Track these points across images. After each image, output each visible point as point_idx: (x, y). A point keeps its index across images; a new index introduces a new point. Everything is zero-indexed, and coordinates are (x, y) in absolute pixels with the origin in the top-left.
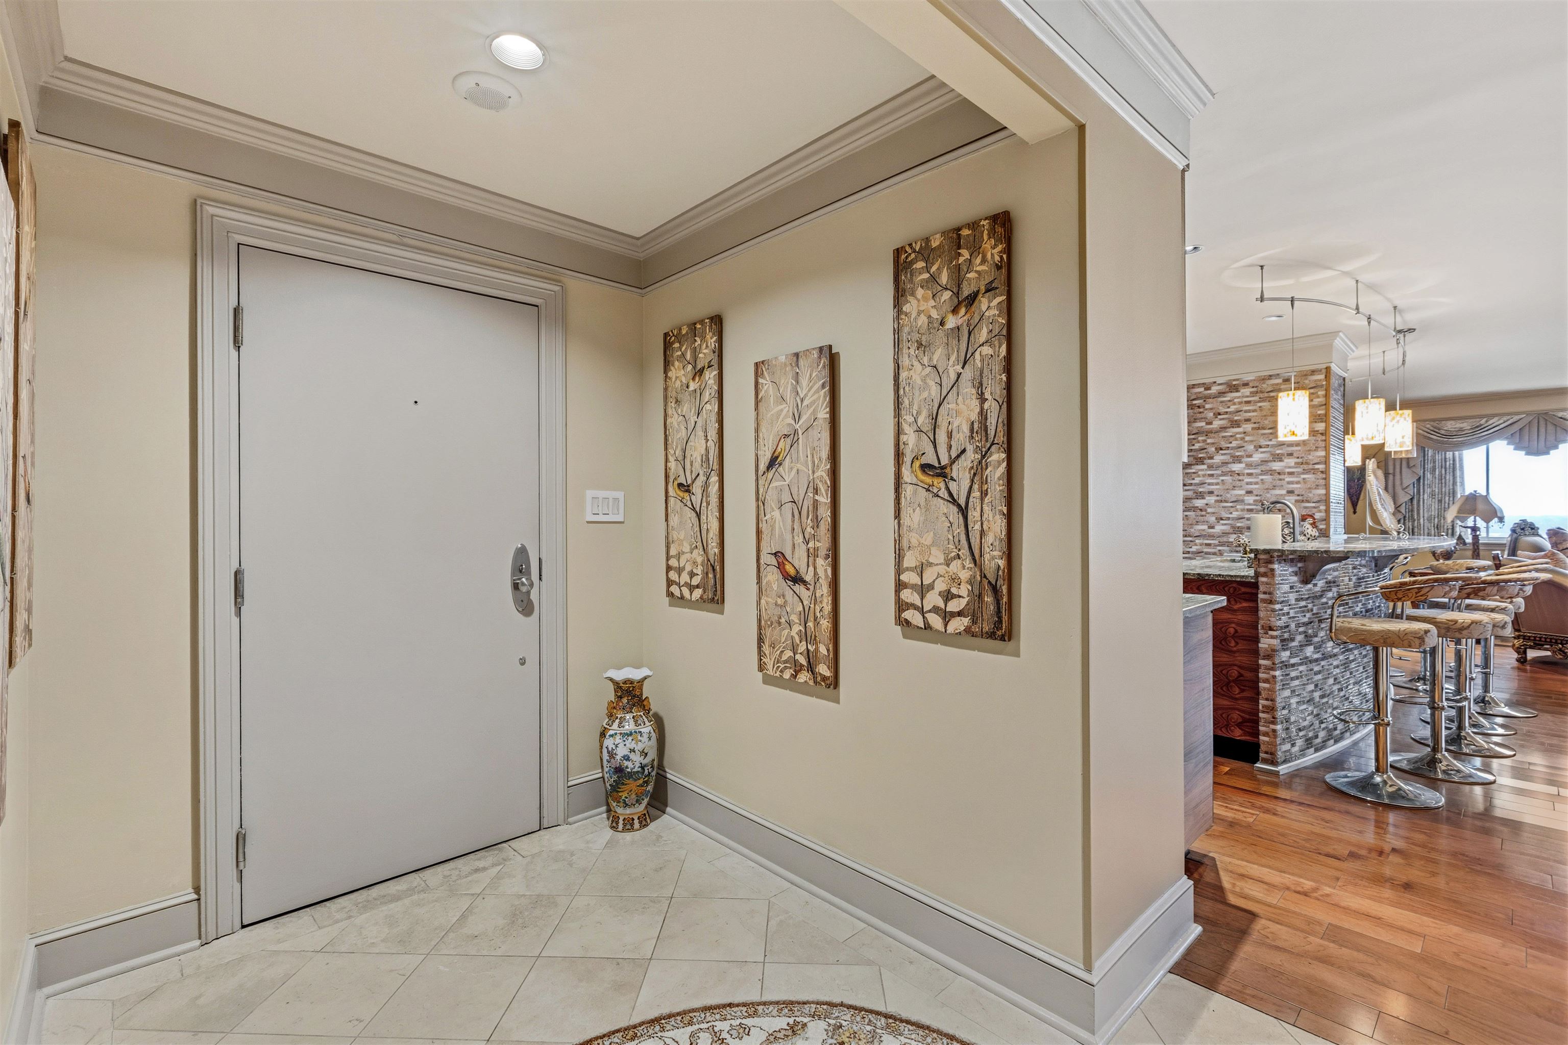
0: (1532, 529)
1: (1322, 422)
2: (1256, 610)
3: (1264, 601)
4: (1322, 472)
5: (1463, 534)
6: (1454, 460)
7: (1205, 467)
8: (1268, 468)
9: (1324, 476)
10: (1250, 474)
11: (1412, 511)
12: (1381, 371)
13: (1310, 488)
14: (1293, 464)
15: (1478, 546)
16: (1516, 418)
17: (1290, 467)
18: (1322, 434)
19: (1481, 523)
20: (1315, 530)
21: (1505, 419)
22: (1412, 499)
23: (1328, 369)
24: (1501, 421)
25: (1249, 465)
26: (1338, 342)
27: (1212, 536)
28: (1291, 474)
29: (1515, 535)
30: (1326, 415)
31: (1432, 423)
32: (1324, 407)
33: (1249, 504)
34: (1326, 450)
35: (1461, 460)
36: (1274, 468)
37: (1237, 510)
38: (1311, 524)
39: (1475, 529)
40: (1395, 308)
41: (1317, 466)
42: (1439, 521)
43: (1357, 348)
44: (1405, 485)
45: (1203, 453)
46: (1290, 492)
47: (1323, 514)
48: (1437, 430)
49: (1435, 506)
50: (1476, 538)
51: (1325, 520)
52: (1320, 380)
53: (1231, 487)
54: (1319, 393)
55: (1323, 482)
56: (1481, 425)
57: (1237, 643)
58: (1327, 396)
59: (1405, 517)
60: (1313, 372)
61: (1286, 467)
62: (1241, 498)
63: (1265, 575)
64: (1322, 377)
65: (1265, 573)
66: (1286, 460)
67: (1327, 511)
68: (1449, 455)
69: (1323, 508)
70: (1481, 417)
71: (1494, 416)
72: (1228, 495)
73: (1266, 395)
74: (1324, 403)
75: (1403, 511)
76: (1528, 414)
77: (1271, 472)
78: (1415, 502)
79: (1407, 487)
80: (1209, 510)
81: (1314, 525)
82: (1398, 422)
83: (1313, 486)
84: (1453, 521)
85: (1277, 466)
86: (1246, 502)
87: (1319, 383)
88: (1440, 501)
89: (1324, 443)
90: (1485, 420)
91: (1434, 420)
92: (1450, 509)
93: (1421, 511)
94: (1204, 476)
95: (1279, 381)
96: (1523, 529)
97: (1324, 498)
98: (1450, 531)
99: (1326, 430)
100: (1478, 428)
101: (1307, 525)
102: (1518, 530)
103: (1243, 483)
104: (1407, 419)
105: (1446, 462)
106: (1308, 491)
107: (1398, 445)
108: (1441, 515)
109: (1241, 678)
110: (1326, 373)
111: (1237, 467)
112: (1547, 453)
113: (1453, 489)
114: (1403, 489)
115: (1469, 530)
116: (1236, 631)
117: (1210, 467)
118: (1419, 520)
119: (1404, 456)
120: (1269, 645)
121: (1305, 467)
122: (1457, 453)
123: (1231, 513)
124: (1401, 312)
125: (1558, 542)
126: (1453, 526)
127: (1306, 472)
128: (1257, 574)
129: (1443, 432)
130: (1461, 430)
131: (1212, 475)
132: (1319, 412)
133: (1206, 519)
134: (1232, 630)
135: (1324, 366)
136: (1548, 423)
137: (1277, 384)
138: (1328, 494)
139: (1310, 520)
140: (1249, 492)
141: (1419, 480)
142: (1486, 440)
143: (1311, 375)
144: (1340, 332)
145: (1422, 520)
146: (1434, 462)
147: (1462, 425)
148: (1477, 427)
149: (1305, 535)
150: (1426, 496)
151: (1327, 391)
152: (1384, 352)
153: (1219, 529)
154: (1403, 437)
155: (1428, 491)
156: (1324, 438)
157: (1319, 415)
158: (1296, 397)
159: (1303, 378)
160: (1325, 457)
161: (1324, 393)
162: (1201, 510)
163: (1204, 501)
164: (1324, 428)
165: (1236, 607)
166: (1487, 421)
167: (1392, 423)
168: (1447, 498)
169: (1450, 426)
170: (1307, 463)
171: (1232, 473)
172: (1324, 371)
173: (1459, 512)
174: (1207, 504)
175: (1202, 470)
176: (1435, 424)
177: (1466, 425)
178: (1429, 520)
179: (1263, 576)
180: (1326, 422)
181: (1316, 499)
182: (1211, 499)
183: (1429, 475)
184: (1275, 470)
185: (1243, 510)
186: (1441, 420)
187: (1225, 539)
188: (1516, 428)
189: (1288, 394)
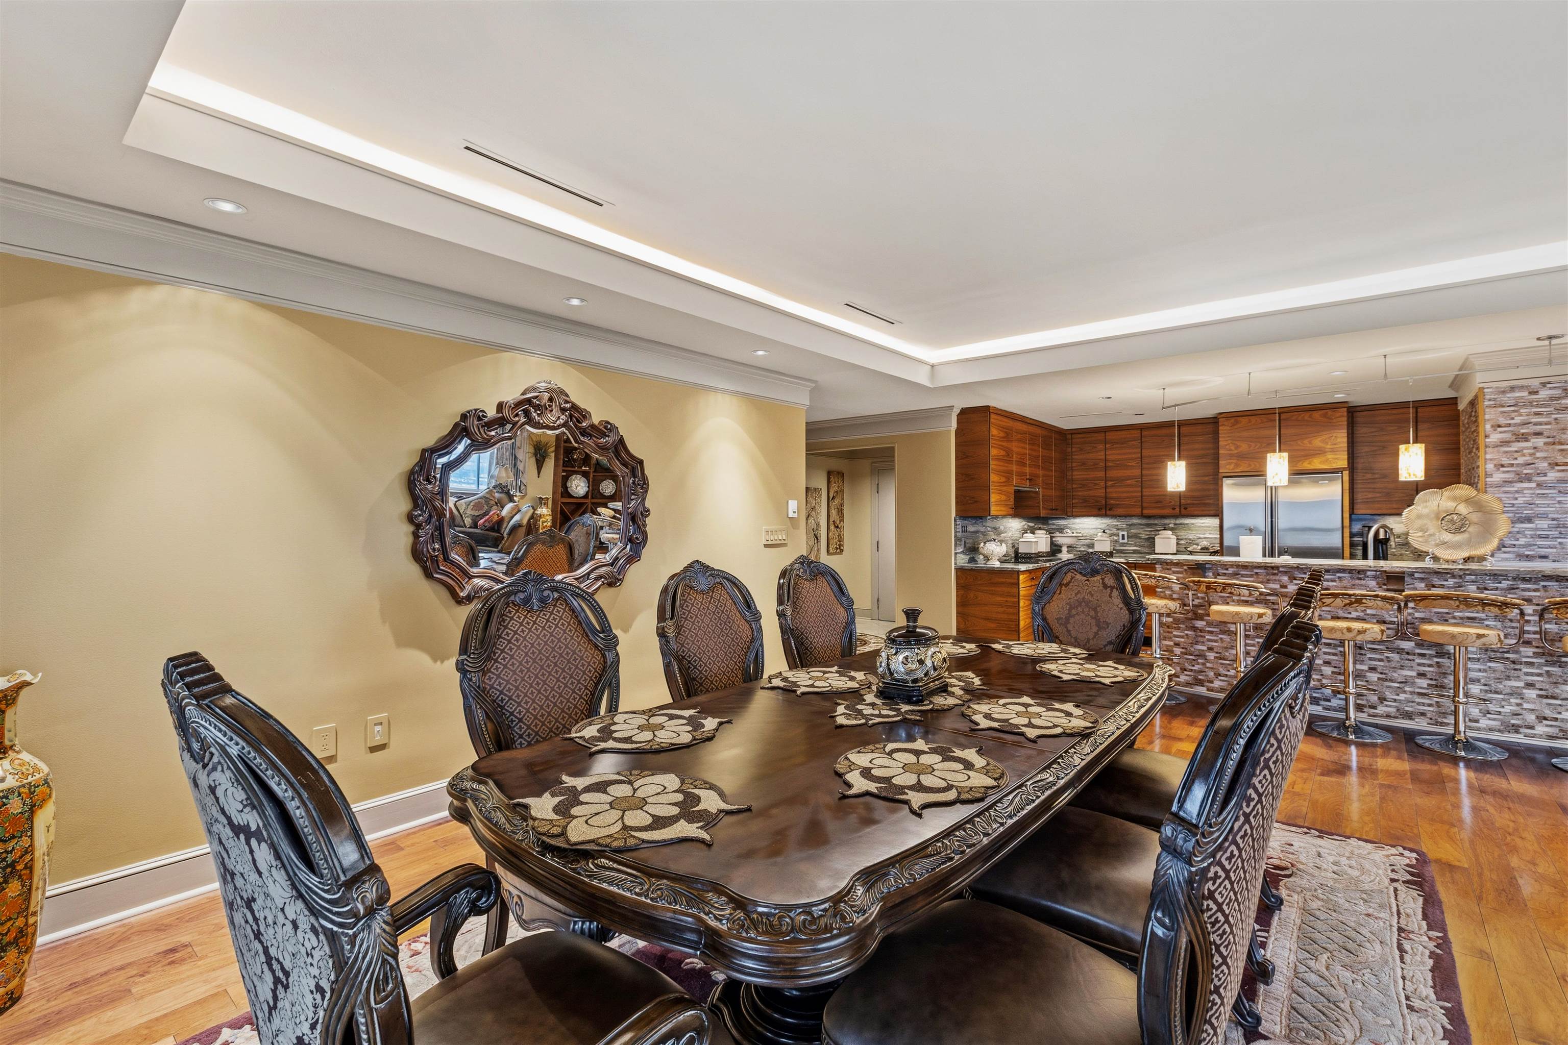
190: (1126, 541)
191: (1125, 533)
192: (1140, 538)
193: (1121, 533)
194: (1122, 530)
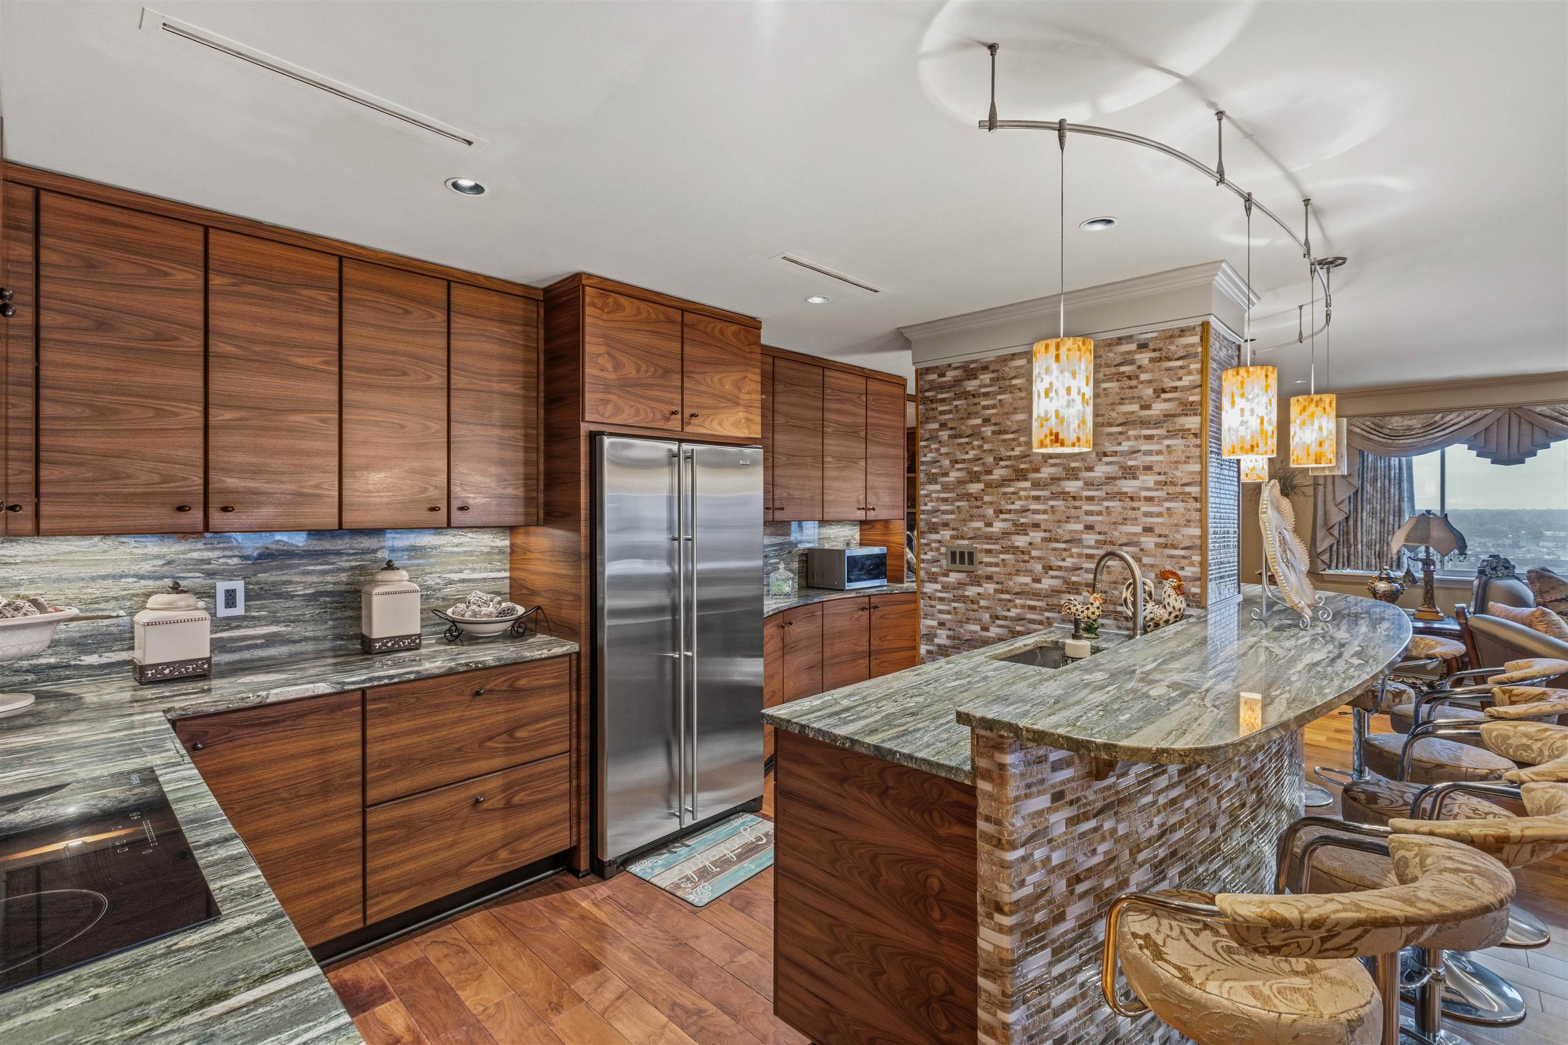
0: (1507, 568)
1: (1195, 414)
2: (972, 853)
3: (988, 838)
4: (1195, 499)
5: (1412, 569)
6: (1400, 468)
7: (1027, 484)
8: (1116, 490)
9: (1198, 505)
10: (1090, 499)
11: (1348, 533)
12: (1297, 338)
13: (1177, 525)
14: (1151, 484)
15: (1432, 586)
16: (1480, 414)
17: (1148, 489)
18: (1195, 435)
19: (1436, 556)
20: (1181, 598)
21: (1467, 414)
22: (1347, 519)
23: (1205, 326)
24: (1462, 418)
25: (1089, 484)
26: (1220, 280)
27: (1036, 595)
28: (1149, 499)
29: (1484, 578)
30: (1201, 403)
31: (1372, 419)
32: (1199, 390)
33: (1089, 547)
34: (1201, 463)
35: (1410, 468)
36: (1124, 490)
37: (1072, 556)
38: (1174, 588)
39: (1427, 562)
40: (1307, 202)
41: (1188, 489)
42: (1381, 548)
43: (1259, 298)
44: (1338, 500)
45: (1025, 463)
46: (1148, 530)
47: (1197, 570)
48: (1378, 429)
49: (1376, 528)
50: (1429, 574)
51: (1200, 579)
52: (1193, 345)
53: (1063, 518)
54: (1192, 366)
55: (1196, 516)
56: (1435, 422)
57: (944, 916)
58: (1203, 371)
59: (1338, 542)
60: (1183, 332)
61: (1142, 489)
62: (1077, 536)
63: (987, 776)
64: (1196, 339)
65: (988, 771)
66: (1141, 478)
67: (1204, 564)
68: (1395, 461)
69: (1197, 558)
70: (1436, 411)
71: (1451, 410)
72: (1060, 531)
73: (1113, 370)
74: (1199, 383)
75: (1336, 534)
76: (1496, 408)
77: (1120, 496)
78: (1351, 522)
79: (1340, 503)
80: (1034, 553)
81: (1179, 590)
82: (1312, 415)
83: (1182, 521)
84: (1399, 552)
85: (1128, 486)
86: (1085, 543)
87: (1192, 350)
88: (1382, 522)
89: (1198, 450)
90: (1439, 416)
91: (1375, 416)
92: (1396, 535)
93: (1359, 534)
94: (1027, 498)
95: (1133, 347)
96: (1494, 569)
97: (1198, 542)
98: (1395, 564)
99: (1201, 429)
100: (1430, 427)
101: (1168, 586)
102: (1488, 570)
103: (1080, 513)
104: (1328, 409)
105: (1390, 470)
106: (1174, 529)
107: (1313, 457)
108: (1384, 541)
109: (950, 998)
110: (1202, 332)
111: (1072, 486)
112: (1522, 462)
113: (1400, 506)
114: (1337, 505)
115: (1420, 564)
116: (942, 889)
117: (1036, 485)
118: (1356, 545)
119: (1327, 473)
120: (996, 946)
121: (1171, 489)
122: (1404, 459)
123: (1064, 560)
124: (1318, 213)
125: (1544, 590)
126: (1399, 558)
127: (1171, 497)
128: (976, 772)
129: (1386, 431)
130: (1410, 428)
131: (1037, 498)
132: (1191, 399)
133: (1028, 566)
134: (934, 883)
135: (1199, 321)
136: (1523, 421)
137: (1129, 352)
138: (1204, 536)
139: (1173, 582)
140: (1089, 528)
141: (1356, 493)
142: (1441, 445)
143: (1180, 336)
144: (1222, 261)
145: (1359, 546)
146: (1376, 470)
147: (1410, 423)
148: (1431, 424)
149: (1165, 607)
150: (1365, 514)
151: (1204, 363)
152: (1301, 307)
153: (1047, 583)
154: (1321, 444)
155: (1368, 507)
156: (1198, 441)
157: (1192, 403)
158: (1063, 351)
159: (1168, 341)
160: (1201, 473)
161: (1198, 366)
162: (1023, 552)
163: (1027, 539)
164: (1198, 426)
165: (943, 832)
166: (1442, 418)
167: (1302, 418)
168: (1391, 518)
169: (1396, 423)
170: (1173, 484)
171: (1064, 495)
172: (1199, 329)
173: (1407, 540)
174: (1031, 544)
175: (1025, 489)
176: (1377, 421)
177: (1415, 422)
178: (1369, 546)
179: (984, 778)
180: (1201, 414)
181: (1187, 543)
182: (1036, 536)
183: (1368, 488)
184: (1126, 493)
185: (1080, 556)
186: (1384, 415)
187: (1055, 601)
188: (1480, 426)
189: (1047, 347)
190: (239, 610)
191: (239, 586)
192: (291, 596)
193: (222, 586)
194: (230, 575)
